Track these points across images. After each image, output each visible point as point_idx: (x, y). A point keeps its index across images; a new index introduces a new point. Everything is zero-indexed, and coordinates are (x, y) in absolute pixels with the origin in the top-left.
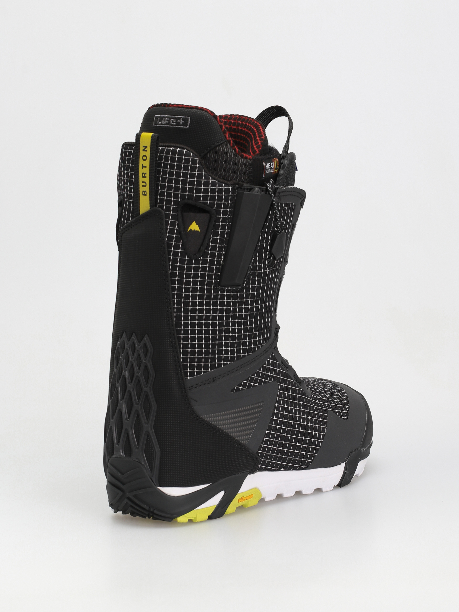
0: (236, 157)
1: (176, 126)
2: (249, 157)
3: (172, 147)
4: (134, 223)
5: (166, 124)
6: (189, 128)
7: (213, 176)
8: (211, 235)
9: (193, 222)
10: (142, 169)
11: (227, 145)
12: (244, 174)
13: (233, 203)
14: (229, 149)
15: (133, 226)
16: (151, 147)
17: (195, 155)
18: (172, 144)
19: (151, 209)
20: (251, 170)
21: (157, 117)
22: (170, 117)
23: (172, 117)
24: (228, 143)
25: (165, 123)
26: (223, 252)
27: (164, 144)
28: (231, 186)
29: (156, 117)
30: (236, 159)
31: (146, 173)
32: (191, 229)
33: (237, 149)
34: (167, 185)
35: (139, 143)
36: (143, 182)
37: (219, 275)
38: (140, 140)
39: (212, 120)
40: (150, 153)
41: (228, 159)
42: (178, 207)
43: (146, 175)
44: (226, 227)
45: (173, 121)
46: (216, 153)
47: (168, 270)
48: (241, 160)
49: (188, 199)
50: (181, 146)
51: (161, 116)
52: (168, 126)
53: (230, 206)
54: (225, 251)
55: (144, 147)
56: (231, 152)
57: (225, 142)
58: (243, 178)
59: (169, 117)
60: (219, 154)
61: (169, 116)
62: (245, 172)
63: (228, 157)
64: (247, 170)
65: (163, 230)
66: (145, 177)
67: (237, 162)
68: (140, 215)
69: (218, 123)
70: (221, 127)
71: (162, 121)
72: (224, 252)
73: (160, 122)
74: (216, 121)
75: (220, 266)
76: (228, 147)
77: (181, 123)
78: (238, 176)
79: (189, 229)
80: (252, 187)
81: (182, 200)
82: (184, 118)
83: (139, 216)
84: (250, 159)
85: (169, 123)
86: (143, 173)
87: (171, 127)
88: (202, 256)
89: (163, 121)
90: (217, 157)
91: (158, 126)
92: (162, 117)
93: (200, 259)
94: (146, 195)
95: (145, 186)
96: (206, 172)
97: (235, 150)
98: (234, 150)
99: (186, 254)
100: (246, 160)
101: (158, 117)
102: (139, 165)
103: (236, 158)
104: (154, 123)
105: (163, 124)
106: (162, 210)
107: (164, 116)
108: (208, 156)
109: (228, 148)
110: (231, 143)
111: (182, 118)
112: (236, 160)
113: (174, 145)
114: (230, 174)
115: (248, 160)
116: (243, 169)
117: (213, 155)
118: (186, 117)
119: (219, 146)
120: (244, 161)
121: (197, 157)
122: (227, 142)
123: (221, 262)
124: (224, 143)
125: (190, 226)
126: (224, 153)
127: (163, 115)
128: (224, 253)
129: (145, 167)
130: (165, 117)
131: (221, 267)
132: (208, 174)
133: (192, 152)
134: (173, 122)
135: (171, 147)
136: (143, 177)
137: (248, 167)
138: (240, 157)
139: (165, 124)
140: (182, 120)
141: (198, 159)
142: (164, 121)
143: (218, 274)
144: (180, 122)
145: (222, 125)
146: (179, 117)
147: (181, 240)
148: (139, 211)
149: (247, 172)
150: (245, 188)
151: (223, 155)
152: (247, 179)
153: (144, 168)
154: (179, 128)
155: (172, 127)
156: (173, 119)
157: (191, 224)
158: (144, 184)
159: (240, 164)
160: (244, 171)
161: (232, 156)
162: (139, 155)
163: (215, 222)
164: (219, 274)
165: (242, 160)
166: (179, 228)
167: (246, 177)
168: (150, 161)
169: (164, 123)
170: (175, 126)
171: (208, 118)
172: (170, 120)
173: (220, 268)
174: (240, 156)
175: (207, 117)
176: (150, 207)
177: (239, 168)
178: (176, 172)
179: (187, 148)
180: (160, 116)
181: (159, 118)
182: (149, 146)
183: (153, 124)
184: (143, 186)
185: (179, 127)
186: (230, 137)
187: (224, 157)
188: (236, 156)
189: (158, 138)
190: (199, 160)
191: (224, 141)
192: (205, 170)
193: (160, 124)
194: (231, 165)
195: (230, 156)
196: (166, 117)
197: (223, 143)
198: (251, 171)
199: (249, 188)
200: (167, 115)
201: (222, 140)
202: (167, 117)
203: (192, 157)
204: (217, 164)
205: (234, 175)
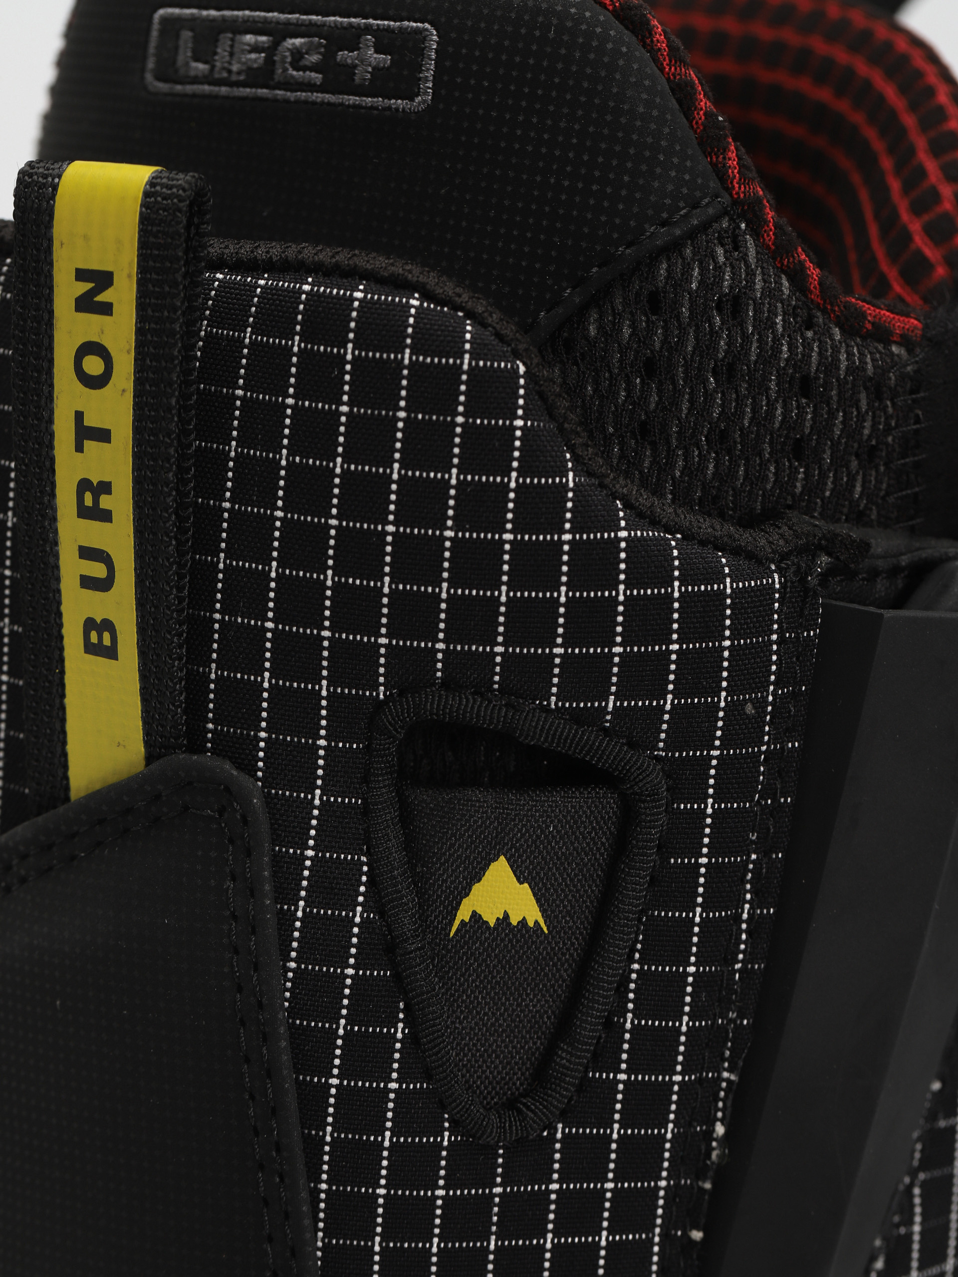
0: (809, 334)
1: (328, 97)
2: (900, 324)
3: (309, 273)
4: (24, 857)
5: (242, 78)
6: (430, 109)
7: (644, 499)
8: (633, 950)
9: (495, 859)
10: (79, 448)
11: (736, 244)
12: (869, 455)
13: (794, 695)
14: (751, 274)
15: (23, 880)
16: (141, 283)
17: (498, 335)
18: (309, 252)
19: (154, 766)
20: (917, 421)
21: (171, 26)
22: (278, 23)
23: (288, 23)
24: (743, 226)
25: (235, 68)
26: (726, 1075)
27: (246, 249)
28: (780, 571)
29: (165, 20)
30: (807, 345)
31: (105, 488)
32: (474, 914)
33: (808, 264)
34: (279, 578)
35: (49, 250)
36: (87, 553)
37: (691, 1241)
38: (49, 225)
39: (610, 46)
40: (140, 332)
41: (747, 354)
42: (367, 747)
43: (105, 502)
44: (743, 881)
45: (297, 55)
46: (655, 302)
47: (308, 1236)
48: (843, 357)
49: (445, 683)
50: (379, 262)
51: (205, 13)
52: (263, 92)
53: (771, 724)
54: (741, 1063)
55: (82, 275)
56: (771, 293)
57: (717, 218)
58: (858, 489)
59: (266, 21)
60: (678, 317)
61: (270, 14)
62: (874, 442)
63: (746, 338)
64: (888, 430)
65: (254, 932)
66: (106, 516)
67: (814, 368)
68: (67, 799)
69: (662, 70)
70: (679, 102)
71: (215, 53)
72: (728, 1070)
73: (197, 60)
74: (640, 52)
75: (700, 1175)
76: (744, 258)
77: (363, 74)
78: (823, 476)
79: (464, 914)
80: (924, 554)
81: (401, 694)
82: (388, 30)
83: (61, 809)
84: (906, 341)
85: (273, 72)
86: (84, 485)
87: (287, 101)
88: (565, 1117)
89: (222, 52)
90: (665, 341)
91: (185, 95)
92: (214, 20)
93: (552, 1139)
94: (111, 653)
95: (104, 585)
96: (589, 474)
97: (797, 277)
98: (790, 279)
99: (443, 1108)
100: (880, 347)
101: (179, 19)
102: (51, 421)
103: (804, 338)
104: (151, 64)
105: (225, 75)
106: (243, 778)
107: (227, 13)
108: (592, 330)
109: (748, 266)
110: (766, 222)
111: (368, 29)
112: (807, 356)
113: (325, 255)
114: (764, 465)
115: (894, 349)
116: (861, 418)
117: (633, 326)
118: (406, 23)
119: (674, 247)
120: (868, 359)
121: (517, 355)
122: (731, 219)
123: (710, 1149)
124: (715, 226)
125: (466, 892)
126: (719, 308)
127: (218, 9)
128: (728, 1081)
129: (103, 435)
130: (235, 20)
131: (708, 1186)
132: (602, 486)
133: (469, 315)
134: (302, 63)
135: (299, 269)
136: (84, 512)
137: (893, 404)
138: (837, 334)
139: (234, 78)
140: (371, 51)
141: (522, 369)
142: (232, 54)
143: (685, 1234)
144: (355, 66)
145: (692, 86)
146: (351, 25)
147: (402, 1005)
148: (65, 767)
149: (890, 439)
150: (880, 563)
151: (710, 320)
152: (888, 494)
153: (88, 444)
154: (349, 106)
155: (297, 101)
156: (298, 41)
157: (477, 876)
158: (98, 570)
159: (841, 384)
160: (870, 437)
161: (780, 328)
162: (51, 338)
163: (664, 850)
164: (697, 1235)
165: (850, 355)
166: (382, 914)
167: (879, 481)
168: (138, 394)
169: (230, 72)
170: (318, 97)
171: (584, 27)
172: (276, 44)
173: (702, 1190)
174: (838, 325)
175: (569, 24)
176: (147, 744)
177: (832, 415)
178: (345, 473)
179: (431, 279)
180: (193, 19)
181: (192, 30)
182: (129, 276)
183: (143, 78)
184: (87, 582)
185: (353, 99)
186: (753, 174)
187: (714, 334)
188: (809, 325)
189: (197, 204)
190: (526, 375)
191: (711, 211)
192: (579, 451)
193: (195, 80)
194: (774, 396)
195: (765, 325)
196: (246, 20)
197: (705, 227)
198: (917, 431)
199: (904, 560)
200: (251, 10)
201: (695, 206)
202: (254, 21)
203: (475, 356)
204: (660, 392)
205: (794, 472)
